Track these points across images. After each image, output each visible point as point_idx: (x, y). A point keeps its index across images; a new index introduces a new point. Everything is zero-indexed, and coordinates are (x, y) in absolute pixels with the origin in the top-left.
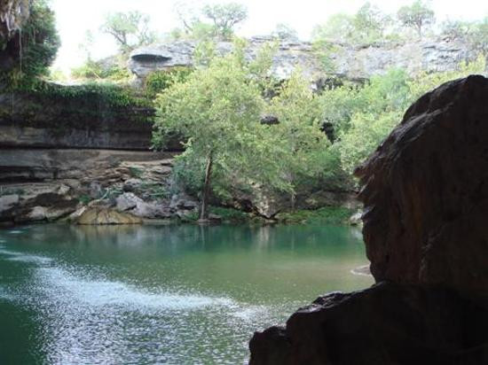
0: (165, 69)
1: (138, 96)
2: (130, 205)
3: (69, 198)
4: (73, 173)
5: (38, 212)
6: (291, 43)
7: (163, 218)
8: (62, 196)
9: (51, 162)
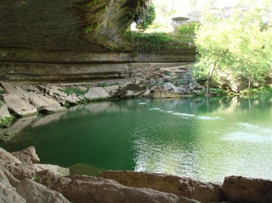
0: (187, 24)
1: (173, 37)
2: (170, 88)
3: (141, 86)
4: (139, 74)
5: (130, 93)
6: (243, 9)
7: (188, 94)
8: (138, 85)
9: (129, 69)
